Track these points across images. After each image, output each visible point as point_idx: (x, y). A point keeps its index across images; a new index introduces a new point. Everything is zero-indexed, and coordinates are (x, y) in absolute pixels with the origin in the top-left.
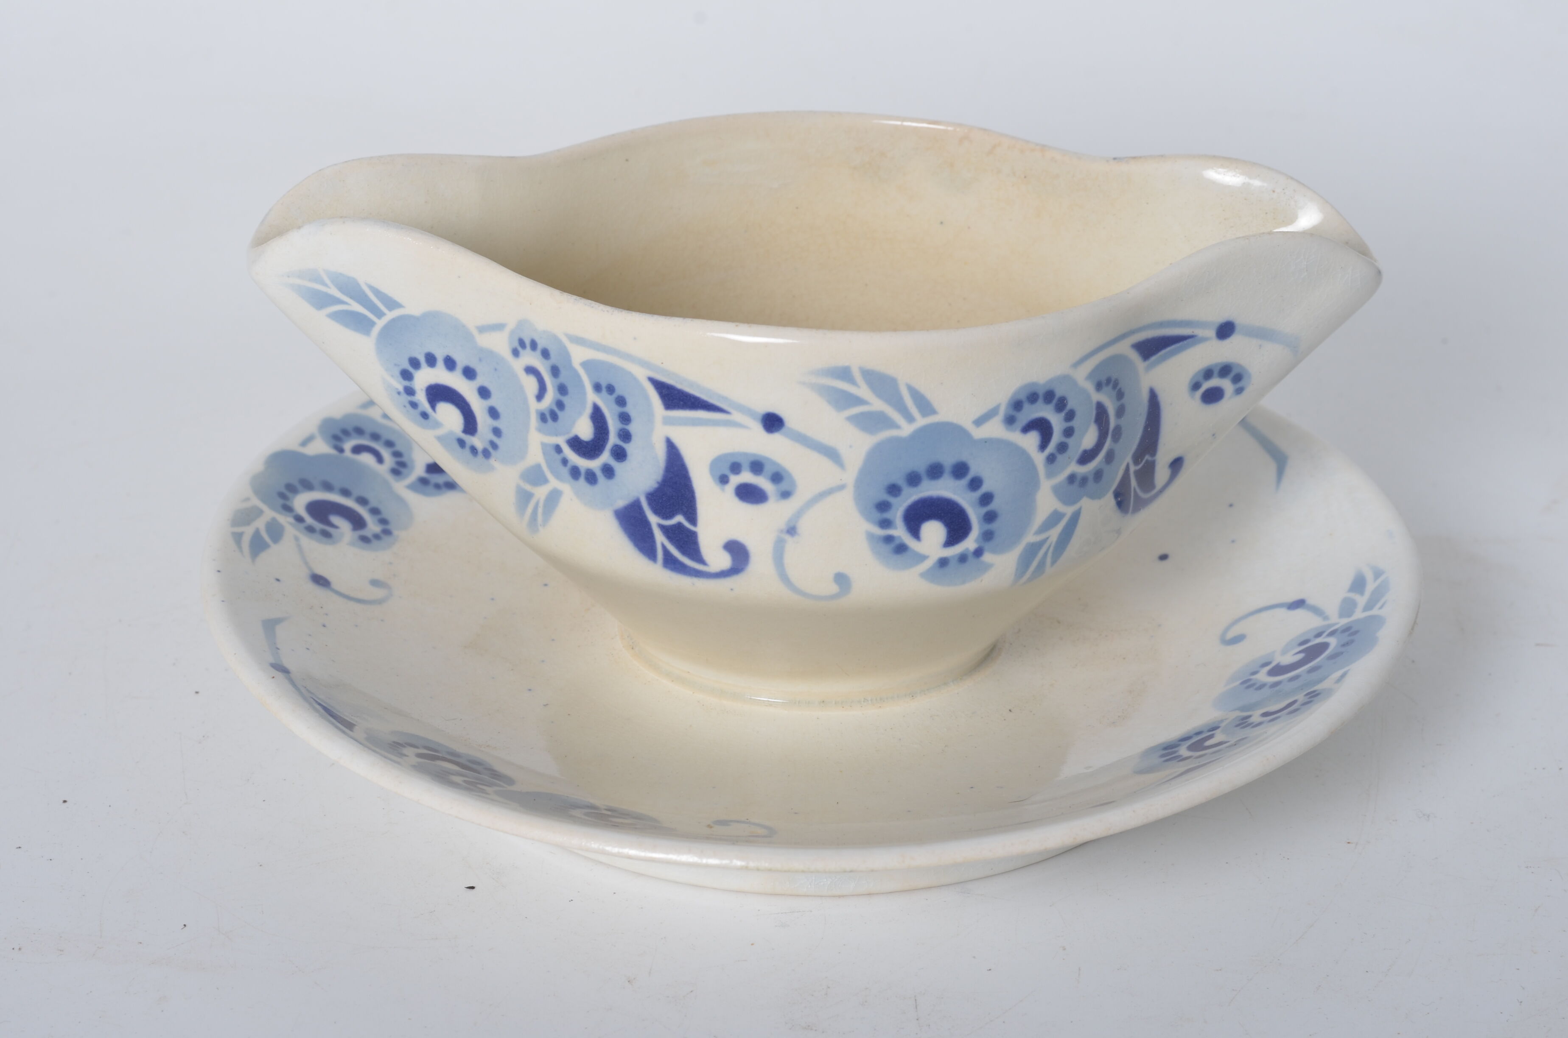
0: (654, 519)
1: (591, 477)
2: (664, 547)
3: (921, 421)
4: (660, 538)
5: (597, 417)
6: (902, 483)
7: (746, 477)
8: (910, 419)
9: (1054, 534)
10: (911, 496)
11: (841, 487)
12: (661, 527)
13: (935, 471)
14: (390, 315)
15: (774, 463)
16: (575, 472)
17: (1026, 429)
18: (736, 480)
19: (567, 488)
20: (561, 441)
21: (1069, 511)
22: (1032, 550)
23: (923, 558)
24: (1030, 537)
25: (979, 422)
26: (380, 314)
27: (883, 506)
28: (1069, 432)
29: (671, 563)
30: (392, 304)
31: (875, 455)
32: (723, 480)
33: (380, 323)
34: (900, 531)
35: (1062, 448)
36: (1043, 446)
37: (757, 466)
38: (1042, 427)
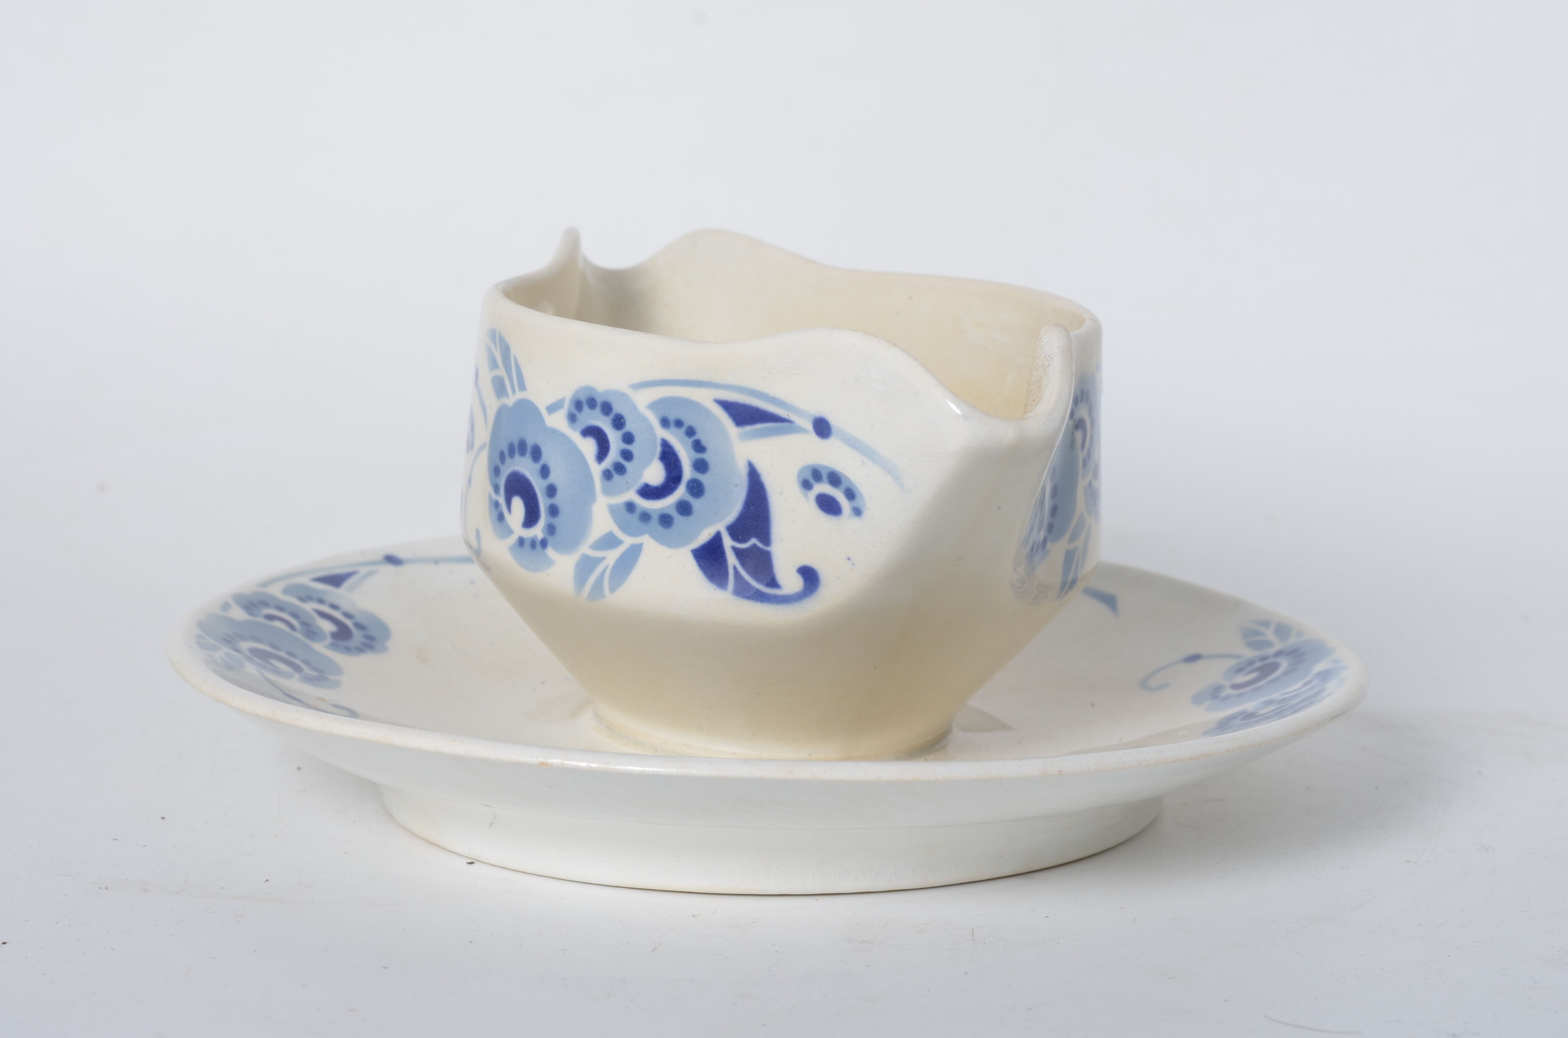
9: (612, 556)
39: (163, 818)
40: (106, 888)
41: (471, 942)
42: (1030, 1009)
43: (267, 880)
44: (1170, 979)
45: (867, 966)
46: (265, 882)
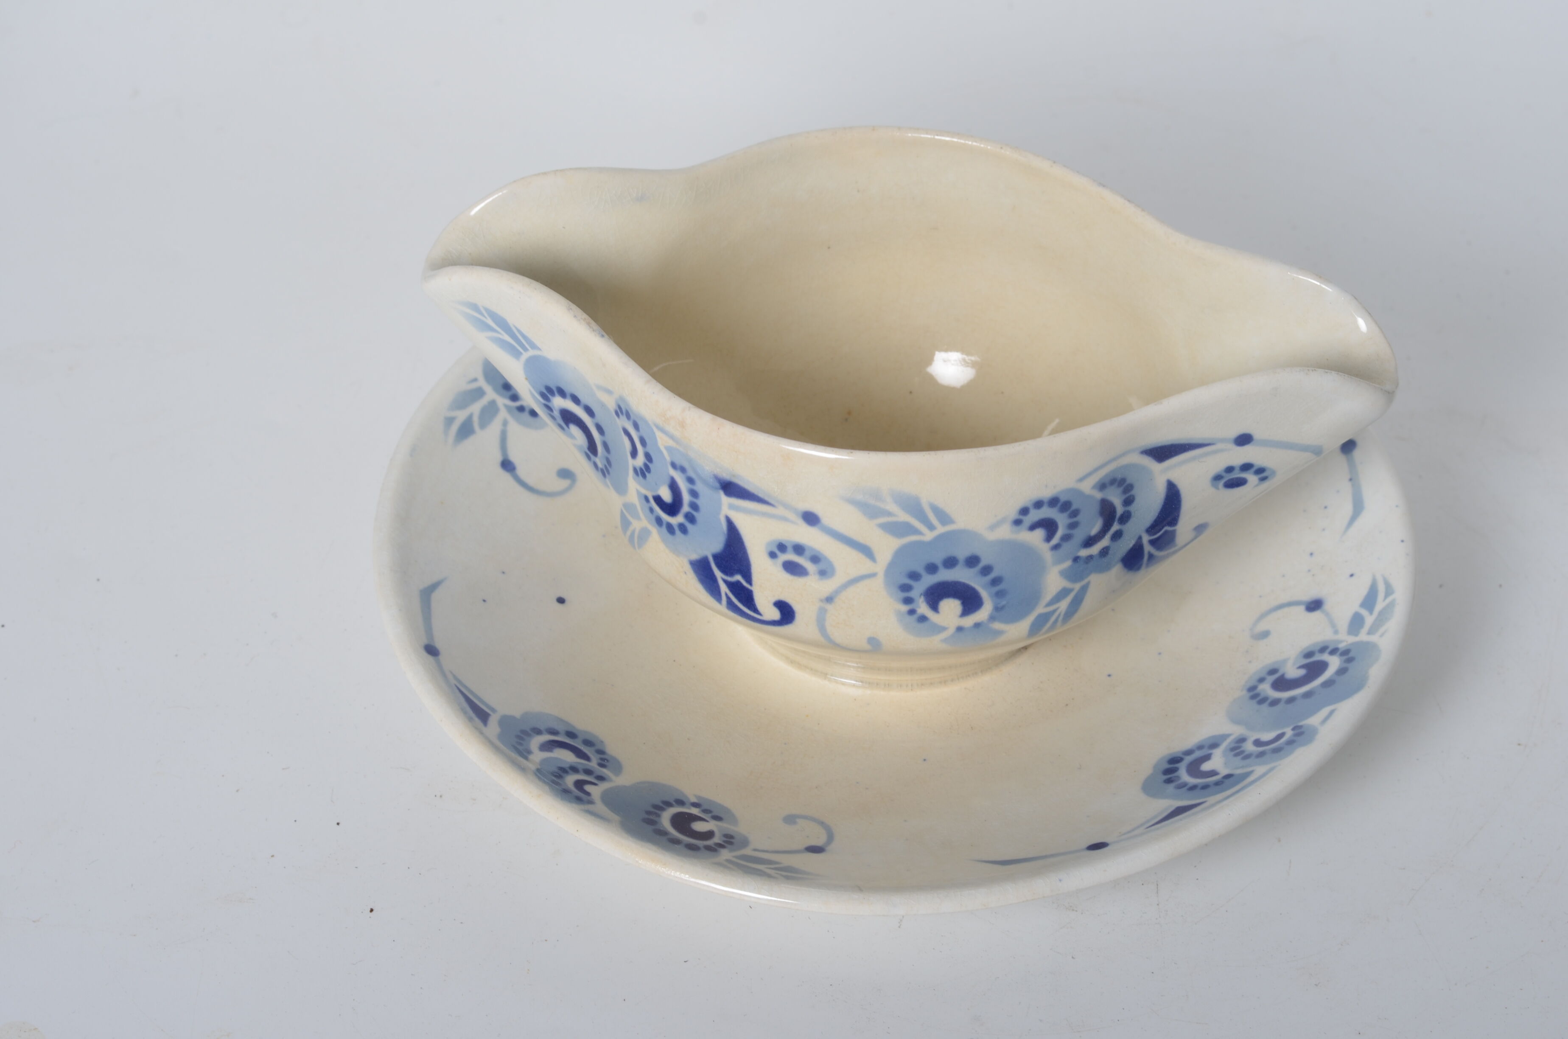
0: (718, 574)
1: (670, 529)
2: (726, 594)
3: (941, 529)
4: (724, 588)
5: (674, 487)
6: (921, 571)
7: (791, 556)
8: (931, 527)
9: (1064, 605)
10: (929, 580)
11: (873, 575)
12: (725, 581)
13: (950, 562)
15: (812, 549)
16: (659, 521)
17: (1032, 528)
18: (784, 557)
19: (654, 530)
20: (649, 495)
21: (1077, 586)
22: (1043, 619)
23: (944, 629)
24: (1040, 609)
25: (993, 527)
27: (905, 588)
28: (1073, 526)
29: (732, 607)
31: (900, 554)
32: (773, 555)
34: (923, 608)
35: (1066, 538)
36: (1049, 538)
37: (799, 549)
38: (1049, 526)
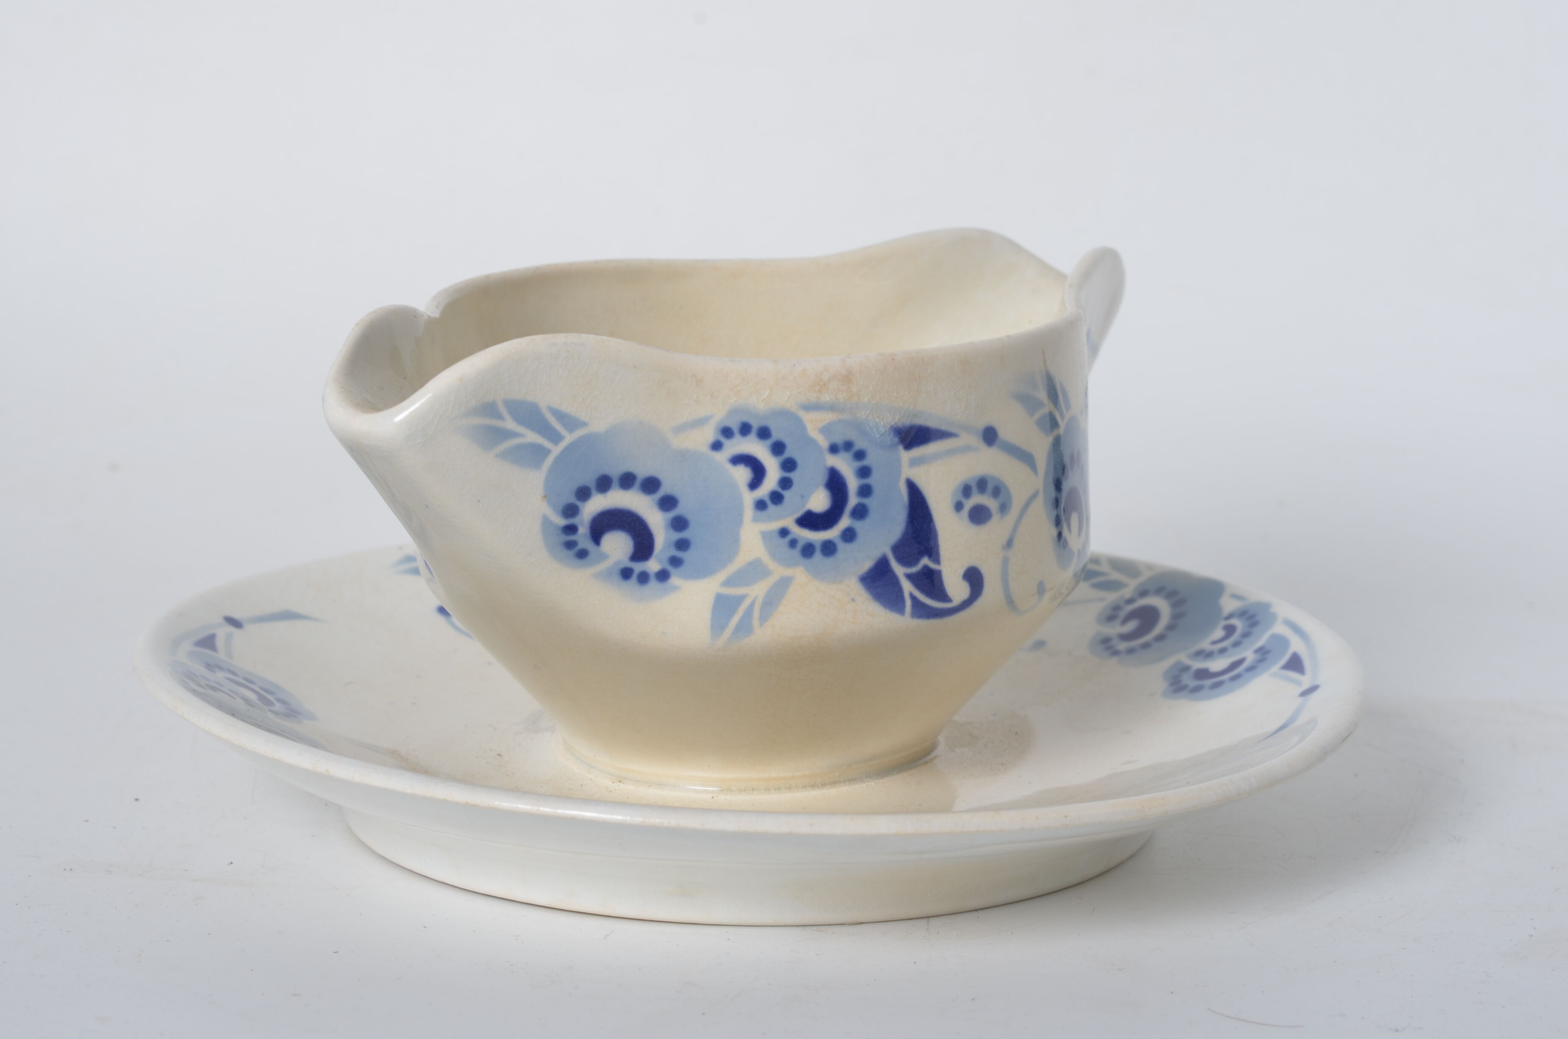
14: (569, 438)
16: (808, 550)
20: (789, 523)
26: (556, 438)
29: (921, 611)
30: (572, 423)
33: (556, 450)
39: (137, 800)
40: (71, 870)
41: (425, 927)
42: (973, 999)
43: (232, 863)
44: (1120, 970)
45: (816, 954)
46: (229, 864)
